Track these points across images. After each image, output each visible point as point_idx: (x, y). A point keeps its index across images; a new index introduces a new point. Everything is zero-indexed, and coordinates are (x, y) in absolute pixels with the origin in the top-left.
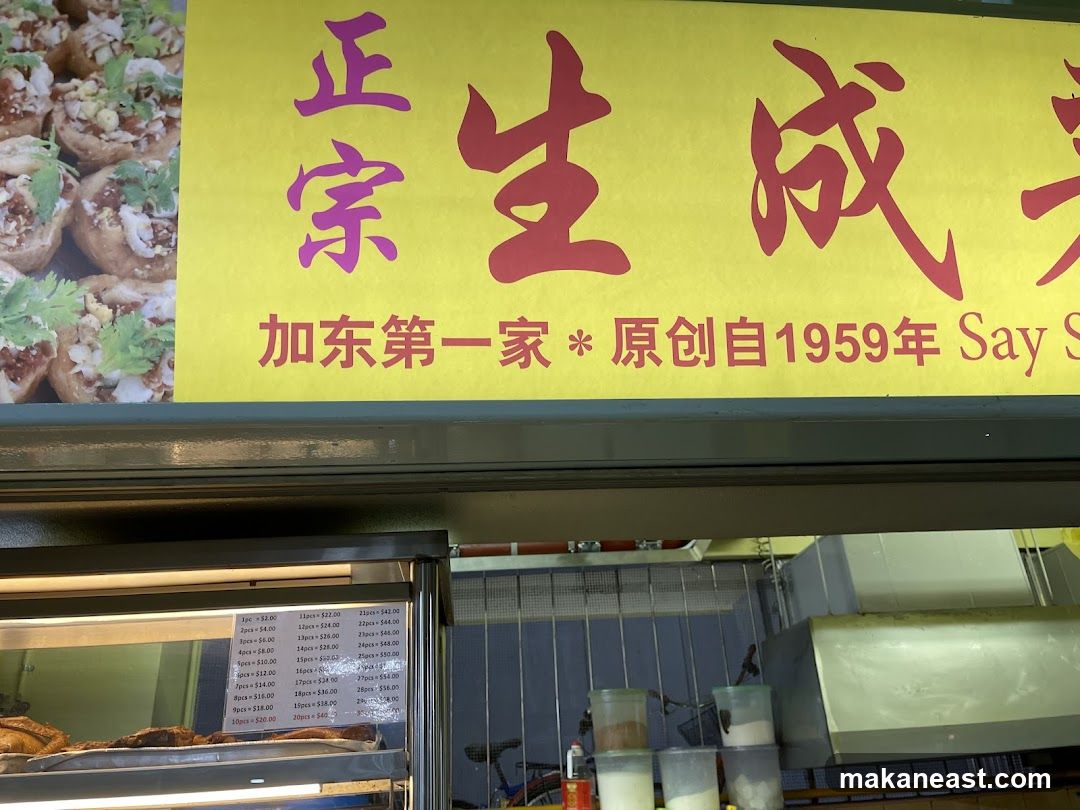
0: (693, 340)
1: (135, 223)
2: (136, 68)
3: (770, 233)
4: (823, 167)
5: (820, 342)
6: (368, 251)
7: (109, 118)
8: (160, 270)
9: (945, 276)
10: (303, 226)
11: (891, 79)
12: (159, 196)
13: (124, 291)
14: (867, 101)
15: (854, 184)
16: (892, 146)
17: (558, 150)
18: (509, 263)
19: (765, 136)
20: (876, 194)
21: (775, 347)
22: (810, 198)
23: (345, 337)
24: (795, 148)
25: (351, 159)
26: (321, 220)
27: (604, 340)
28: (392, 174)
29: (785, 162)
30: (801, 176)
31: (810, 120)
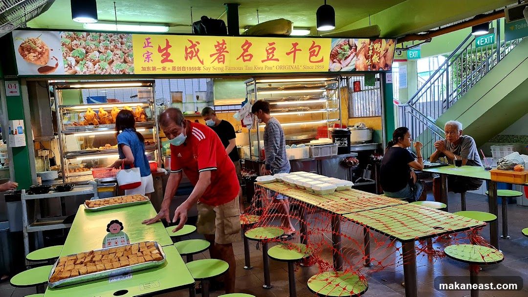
0: (179, 68)
1: (130, 59)
2: (128, 44)
3: (186, 58)
4: (192, 52)
5: (190, 69)
6: (150, 61)
7: (127, 49)
8: (132, 63)
9: (202, 63)
10: (144, 59)
11: (198, 43)
12: (132, 56)
13: (130, 65)
14: (196, 45)
15: (194, 54)
16: (198, 50)
17: (167, 51)
18: (163, 62)
19: (186, 49)
20: (196, 55)
21: (186, 69)
22: (190, 55)
23: (148, 68)
24: (189, 50)
25: (148, 52)
26: (146, 58)
27: (171, 69)
28: (152, 53)
29: (188, 52)
30: (189, 53)
31: (190, 48)
